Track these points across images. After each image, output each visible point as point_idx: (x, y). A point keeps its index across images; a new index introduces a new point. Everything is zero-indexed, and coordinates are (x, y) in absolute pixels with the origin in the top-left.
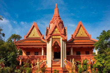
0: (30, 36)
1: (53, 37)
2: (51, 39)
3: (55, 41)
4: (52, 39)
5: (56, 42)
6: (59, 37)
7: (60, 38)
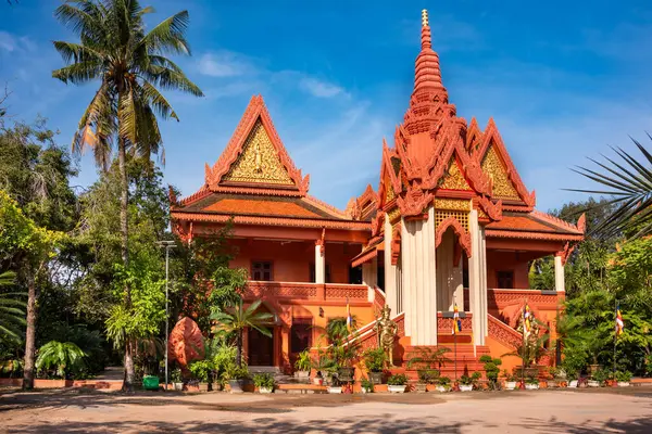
0: (238, 175)
1: (442, 204)
2: (431, 211)
3: (448, 224)
4: (437, 211)
5: (451, 229)
6: (464, 205)
7: (467, 212)
